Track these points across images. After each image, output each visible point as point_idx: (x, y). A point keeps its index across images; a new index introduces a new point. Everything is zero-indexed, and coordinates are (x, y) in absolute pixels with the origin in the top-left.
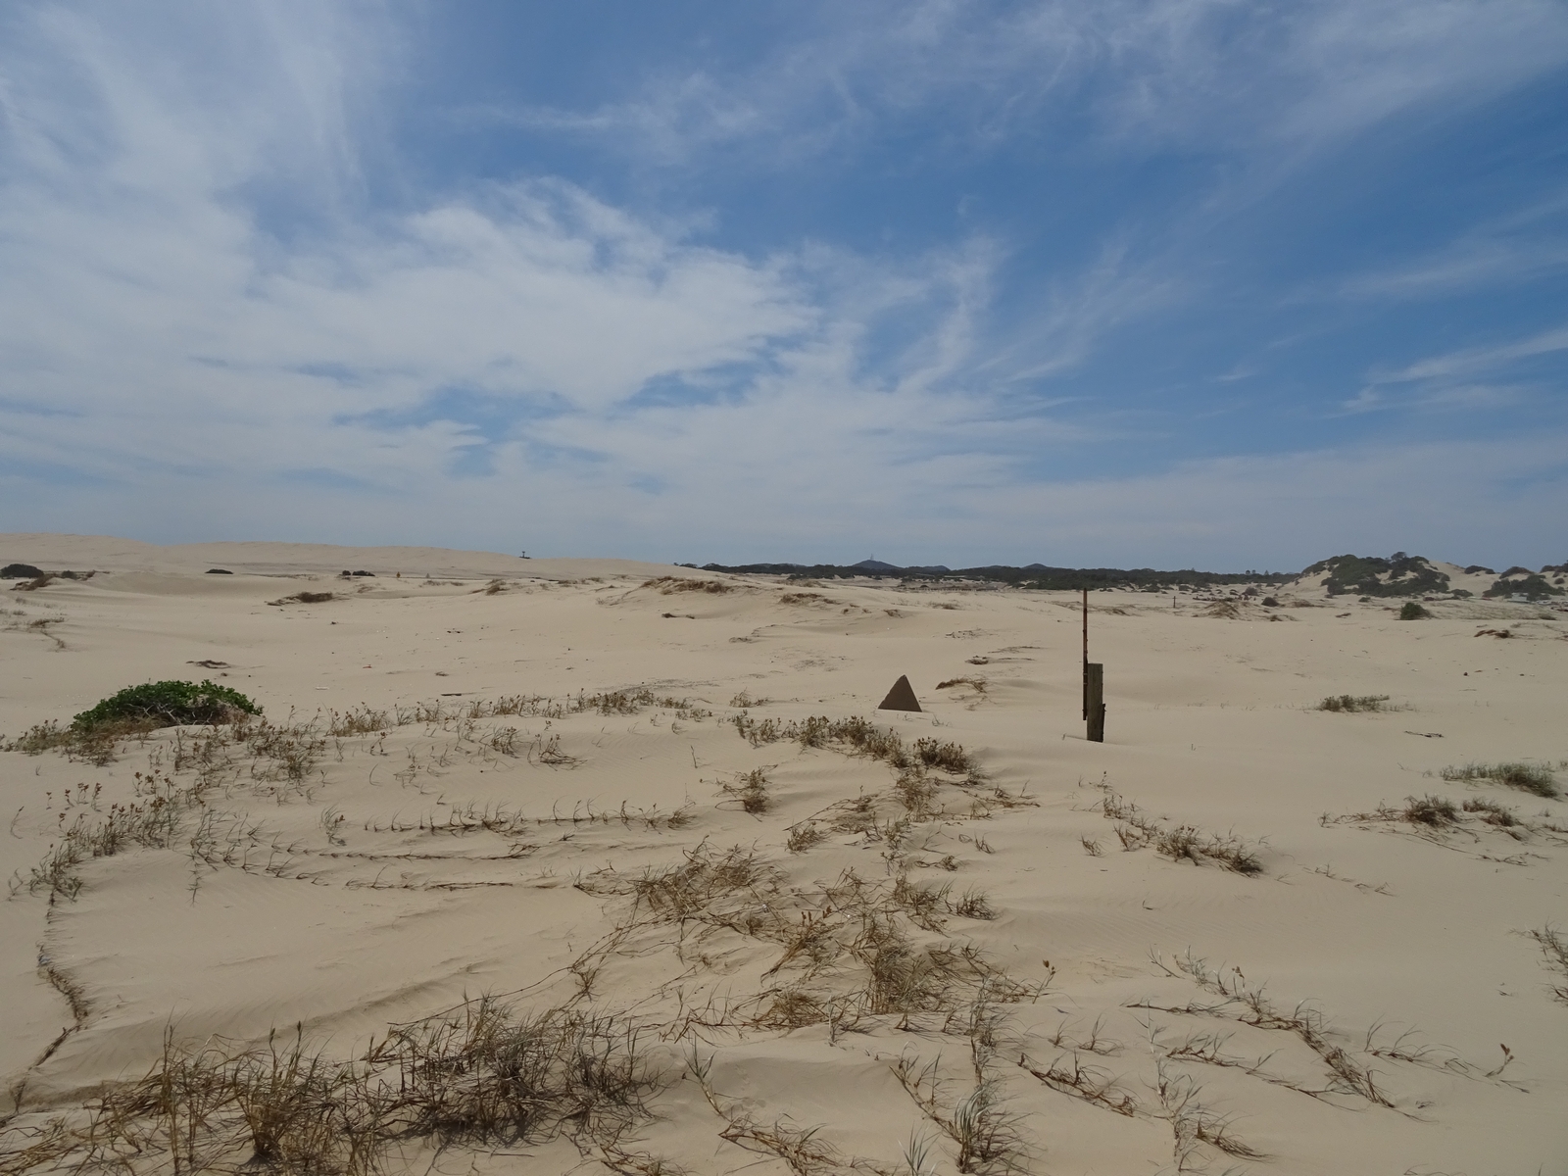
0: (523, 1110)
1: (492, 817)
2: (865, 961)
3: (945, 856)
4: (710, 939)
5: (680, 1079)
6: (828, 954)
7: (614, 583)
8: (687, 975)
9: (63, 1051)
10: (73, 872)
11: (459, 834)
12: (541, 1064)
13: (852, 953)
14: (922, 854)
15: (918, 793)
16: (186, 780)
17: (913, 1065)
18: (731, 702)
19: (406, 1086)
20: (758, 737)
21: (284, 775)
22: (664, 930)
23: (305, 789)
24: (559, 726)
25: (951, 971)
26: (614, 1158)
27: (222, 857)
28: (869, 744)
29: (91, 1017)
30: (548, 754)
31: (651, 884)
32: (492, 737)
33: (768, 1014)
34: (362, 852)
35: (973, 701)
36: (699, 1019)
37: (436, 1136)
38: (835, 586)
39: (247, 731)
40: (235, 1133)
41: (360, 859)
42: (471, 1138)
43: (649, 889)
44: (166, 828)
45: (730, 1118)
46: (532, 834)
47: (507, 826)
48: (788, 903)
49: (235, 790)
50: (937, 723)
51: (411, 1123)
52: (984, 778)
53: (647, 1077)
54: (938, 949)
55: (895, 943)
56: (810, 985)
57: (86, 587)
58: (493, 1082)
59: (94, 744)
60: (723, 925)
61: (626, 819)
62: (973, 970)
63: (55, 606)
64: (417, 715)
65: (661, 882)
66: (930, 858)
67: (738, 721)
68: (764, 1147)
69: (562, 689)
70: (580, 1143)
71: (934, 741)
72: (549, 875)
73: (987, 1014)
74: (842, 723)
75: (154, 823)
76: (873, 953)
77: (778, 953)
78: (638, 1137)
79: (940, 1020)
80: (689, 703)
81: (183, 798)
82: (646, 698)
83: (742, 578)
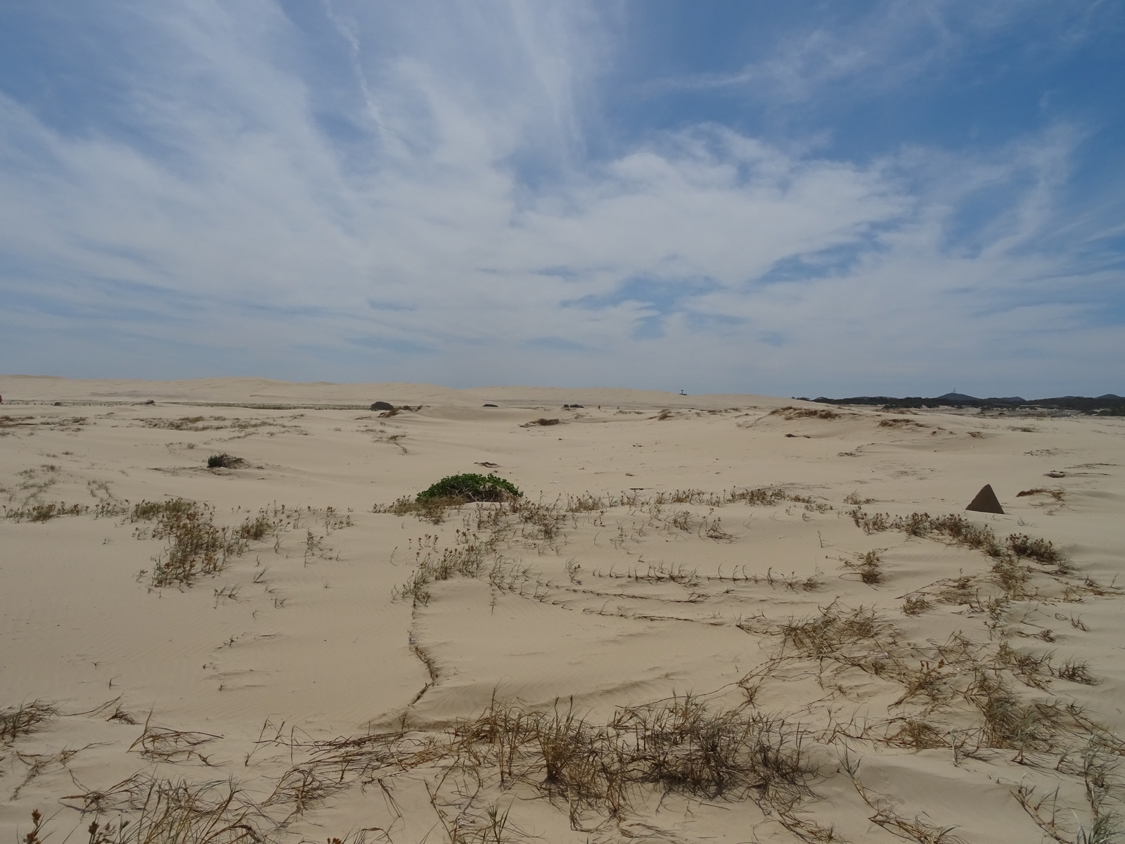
0: (721, 776)
1: (676, 573)
2: (977, 705)
3: (1043, 630)
4: (843, 674)
5: (836, 773)
6: (944, 696)
7: (749, 412)
8: (826, 698)
9: (426, 696)
10: (424, 589)
11: (654, 583)
12: (733, 746)
13: (965, 698)
14: (1022, 626)
15: (1012, 577)
16: (485, 536)
17: (1031, 791)
18: (845, 500)
19: (640, 747)
20: (871, 527)
21: (541, 536)
22: (806, 663)
23: (554, 546)
24: (719, 512)
25: (1057, 722)
26: (789, 821)
27: (507, 586)
28: (966, 537)
29: (440, 678)
30: (712, 531)
31: (795, 629)
32: (673, 517)
33: (897, 735)
34: (592, 590)
35: (1052, 508)
36: (844, 731)
37: (661, 784)
38: (925, 413)
39: (518, 506)
40: (534, 762)
41: (591, 595)
42: (685, 789)
43: (793, 633)
44: (475, 566)
45: (876, 808)
46: (703, 586)
47: (687, 580)
48: (906, 653)
49: (513, 544)
50: (1023, 524)
51: (645, 773)
52: (1073, 569)
53: (810, 767)
54: (1044, 703)
55: (1002, 694)
56: (931, 718)
57: (417, 415)
58: (700, 753)
59: (432, 511)
60: (853, 665)
61: (771, 581)
62: (1078, 724)
63: (401, 427)
64: (622, 501)
65: (802, 628)
66: (1028, 630)
67: (854, 514)
68: (907, 834)
69: (721, 487)
70: (762, 806)
71: (1025, 537)
72: (718, 616)
73: (1097, 762)
74: (941, 519)
75: (468, 562)
76: (985, 700)
77: (901, 692)
78: (805, 809)
79: (1053, 761)
80: (812, 499)
81: (483, 547)
82: (779, 494)
83: (848, 408)
